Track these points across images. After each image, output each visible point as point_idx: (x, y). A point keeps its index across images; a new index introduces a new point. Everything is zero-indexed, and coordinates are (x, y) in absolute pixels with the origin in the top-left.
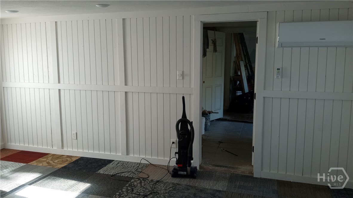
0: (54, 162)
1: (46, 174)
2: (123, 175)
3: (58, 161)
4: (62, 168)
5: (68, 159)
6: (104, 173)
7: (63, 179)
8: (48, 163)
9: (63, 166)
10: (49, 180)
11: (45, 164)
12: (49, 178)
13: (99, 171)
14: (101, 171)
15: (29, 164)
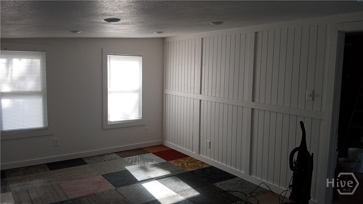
0: (187, 165)
1: (174, 174)
2: (234, 194)
3: (191, 165)
4: (190, 172)
5: (200, 165)
6: (219, 187)
7: (183, 182)
8: (183, 165)
9: (192, 170)
10: (172, 180)
11: (180, 165)
12: (173, 178)
13: (217, 183)
14: (218, 185)
15: (169, 161)
